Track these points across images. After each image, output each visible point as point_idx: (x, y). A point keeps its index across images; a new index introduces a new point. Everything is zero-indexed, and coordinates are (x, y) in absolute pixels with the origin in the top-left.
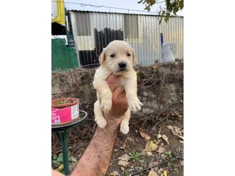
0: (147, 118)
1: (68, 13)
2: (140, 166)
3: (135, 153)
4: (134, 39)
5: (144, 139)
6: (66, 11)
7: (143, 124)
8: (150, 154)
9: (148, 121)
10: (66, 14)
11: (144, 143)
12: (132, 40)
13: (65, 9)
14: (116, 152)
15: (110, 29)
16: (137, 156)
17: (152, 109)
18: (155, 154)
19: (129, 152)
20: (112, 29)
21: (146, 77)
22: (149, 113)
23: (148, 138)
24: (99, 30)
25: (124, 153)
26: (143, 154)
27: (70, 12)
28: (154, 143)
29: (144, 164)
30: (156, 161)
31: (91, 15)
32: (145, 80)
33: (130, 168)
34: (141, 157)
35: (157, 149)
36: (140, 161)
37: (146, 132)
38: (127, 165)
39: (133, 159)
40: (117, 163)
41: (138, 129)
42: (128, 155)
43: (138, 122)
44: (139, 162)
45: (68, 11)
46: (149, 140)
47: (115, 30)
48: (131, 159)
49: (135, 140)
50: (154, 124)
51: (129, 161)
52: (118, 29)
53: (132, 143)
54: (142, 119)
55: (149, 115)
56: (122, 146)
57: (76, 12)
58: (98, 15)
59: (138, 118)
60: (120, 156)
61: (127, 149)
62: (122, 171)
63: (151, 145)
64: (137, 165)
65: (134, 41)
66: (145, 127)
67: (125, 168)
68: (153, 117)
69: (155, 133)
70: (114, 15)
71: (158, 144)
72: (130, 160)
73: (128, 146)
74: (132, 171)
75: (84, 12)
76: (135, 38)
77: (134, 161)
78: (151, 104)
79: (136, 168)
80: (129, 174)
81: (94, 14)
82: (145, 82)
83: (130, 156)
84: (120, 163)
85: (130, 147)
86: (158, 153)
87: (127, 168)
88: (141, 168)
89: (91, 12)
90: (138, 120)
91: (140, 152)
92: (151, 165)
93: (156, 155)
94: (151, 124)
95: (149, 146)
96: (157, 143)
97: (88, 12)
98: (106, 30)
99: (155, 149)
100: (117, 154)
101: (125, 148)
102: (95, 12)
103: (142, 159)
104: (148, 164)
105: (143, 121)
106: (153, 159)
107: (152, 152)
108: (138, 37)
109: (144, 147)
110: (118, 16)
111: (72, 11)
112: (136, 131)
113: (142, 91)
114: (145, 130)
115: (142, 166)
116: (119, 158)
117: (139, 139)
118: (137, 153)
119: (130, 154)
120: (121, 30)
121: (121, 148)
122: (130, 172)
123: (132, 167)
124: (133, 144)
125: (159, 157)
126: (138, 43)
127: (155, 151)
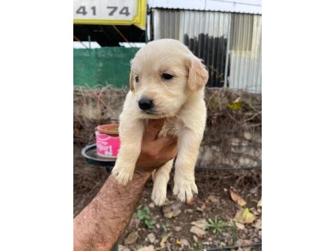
0: (245, 173)
1: (150, 12)
2: (223, 241)
3: (218, 220)
4: (243, 52)
5: (235, 203)
6: (148, 9)
7: (238, 181)
8: (241, 227)
9: (245, 178)
10: (148, 13)
11: (234, 209)
12: (241, 54)
13: (148, 6)
14: (190, 214)
15: (207, 35)
16: (220, 226)
17: (255, 160)
18: (248, 229)
19: (209, 217)
20: (210, 35)
21: (252, 109)
22: (250, 166)
23: (242, 203)
24: (190, 37)
25: (202, 218)
26: (229, 225)
27: (153, 10)
28: (251, 212)
29: (229, 239)
30: (248, 238)
31: (182, 14)
32: (250, 114)
33: (207, 240)
34: (225, 229)
35: (254, 222)
36: (224, 234)
37: (240, 194)
38: (203, 236)
39: (214, 228)
40: (189, 229)
41: (228, 188)
42: (207, 220)
43: (230, 176)
44: (222, 235)
45: (151, 8)
46: (243, 207)
47: (214, 37)
48: (210, 228)
49: (221, 202)
50: (256, 183)
51: (206, 230)
52: (220, 35)
53: (216, 206)
54: (236, 174)
55: (249, 170)
56: (200, 207)
57: (161, 9)
58: (192, 14)
59: (231, 171)
60: (195, 220)
61: (207, 212)
62: (194, 242)
63: (244, 214)
64: (217, 239)
65: (243, 55)
66: (241, 187)
67: (199, 238)
68: (256, 174)
69: (254, 197)
70: (216, 14)
71: (257, 215)
72: (209, 230)
73: (209, 209)
74: (210, 245)
75: (173, 10)
76: (245, 50)
77: (214, 231)
78: (254, 152)
79: (216, 242)
80: (203, 248)
81: (187, 13)
82: (250, 117)
83: (210, 223)
84: (193, 230)
85: (212, 211)
86: (254, 228)
87: (202, 239)
88: (222, 244)
89: (183, 10)
90: (230, 174)
91: (226, 221)
92: (239, 243)
93: (251, 230)
94: (251, 183)
95: (241, 215)
96: (256, 213)
97: (178, 10)
98: (202, 36)
99: (251, 221)
100: (191, 216)
101: (205, 210)
102: (189, 10)
103: (226, 231)
104: (235, 240)
105: (237, 177)
106: (244, 235)
107: (245, 224)
108: (250, 49)
109: (234, 216)
110: (222, 15)
111: (157, 8)
112: (225, 190)
113: (243, 131)
114: (239, 190)
115: (226, 241)
116: (193, 223)
117: (227, 202)
118: (220, 221)
119: (210, 220)
120: (225, 37)
121: (198, 209)
122: (206, 245)
123: (210, 239)
124: (218, 207)
125: (255, 235)
126: (250, 58)
127: (250, 224)
